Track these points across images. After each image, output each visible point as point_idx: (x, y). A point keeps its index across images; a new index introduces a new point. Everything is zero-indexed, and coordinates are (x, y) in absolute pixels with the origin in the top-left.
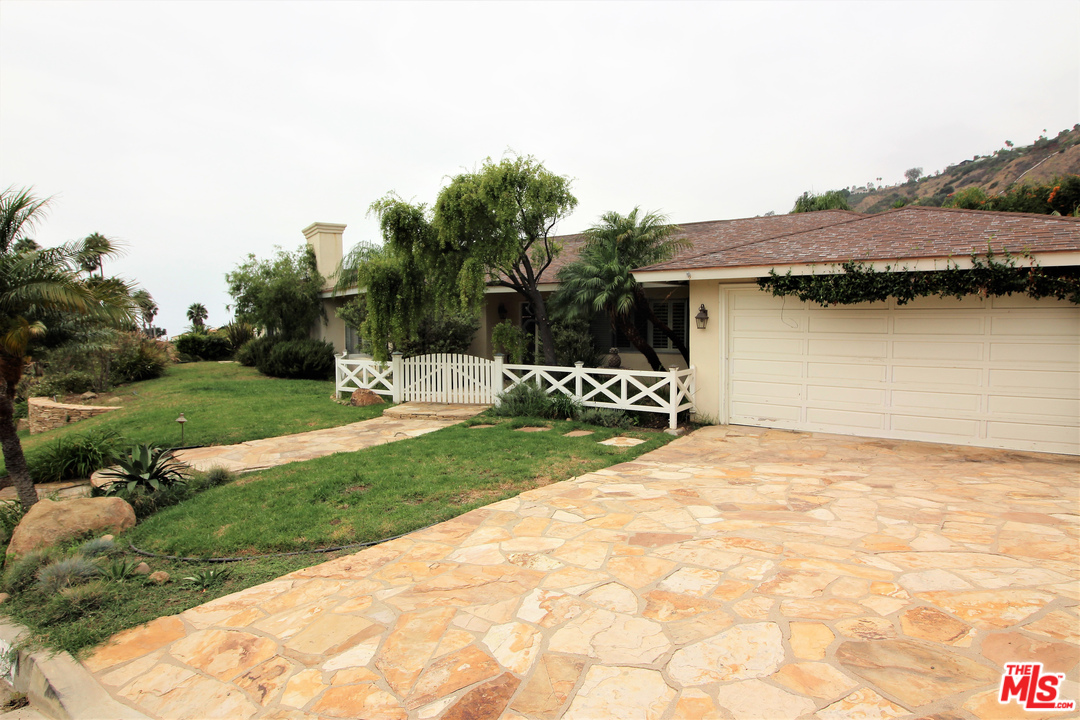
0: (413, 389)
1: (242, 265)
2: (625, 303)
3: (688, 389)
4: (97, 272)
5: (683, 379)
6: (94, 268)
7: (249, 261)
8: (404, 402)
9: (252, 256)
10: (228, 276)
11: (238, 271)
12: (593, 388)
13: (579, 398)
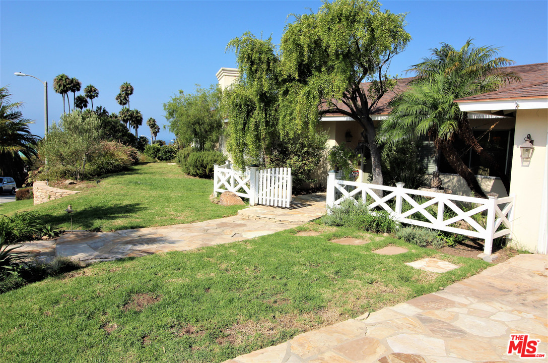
0: (264, 195)
1: (174, 98)
2: (446, 130)
3: (507, 216)
4: (127, 106)
5: (502, 206)
6: (125, 104)
7: (179, 95)
8: (258, 204)
9: (181, 92)
10: (165, 105)
11: (172, 102)
12: (411, 207)
13: (397, 216)
